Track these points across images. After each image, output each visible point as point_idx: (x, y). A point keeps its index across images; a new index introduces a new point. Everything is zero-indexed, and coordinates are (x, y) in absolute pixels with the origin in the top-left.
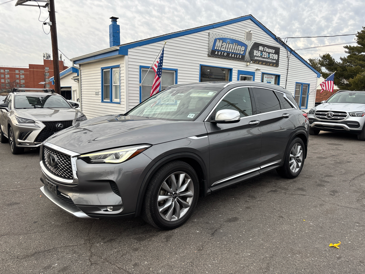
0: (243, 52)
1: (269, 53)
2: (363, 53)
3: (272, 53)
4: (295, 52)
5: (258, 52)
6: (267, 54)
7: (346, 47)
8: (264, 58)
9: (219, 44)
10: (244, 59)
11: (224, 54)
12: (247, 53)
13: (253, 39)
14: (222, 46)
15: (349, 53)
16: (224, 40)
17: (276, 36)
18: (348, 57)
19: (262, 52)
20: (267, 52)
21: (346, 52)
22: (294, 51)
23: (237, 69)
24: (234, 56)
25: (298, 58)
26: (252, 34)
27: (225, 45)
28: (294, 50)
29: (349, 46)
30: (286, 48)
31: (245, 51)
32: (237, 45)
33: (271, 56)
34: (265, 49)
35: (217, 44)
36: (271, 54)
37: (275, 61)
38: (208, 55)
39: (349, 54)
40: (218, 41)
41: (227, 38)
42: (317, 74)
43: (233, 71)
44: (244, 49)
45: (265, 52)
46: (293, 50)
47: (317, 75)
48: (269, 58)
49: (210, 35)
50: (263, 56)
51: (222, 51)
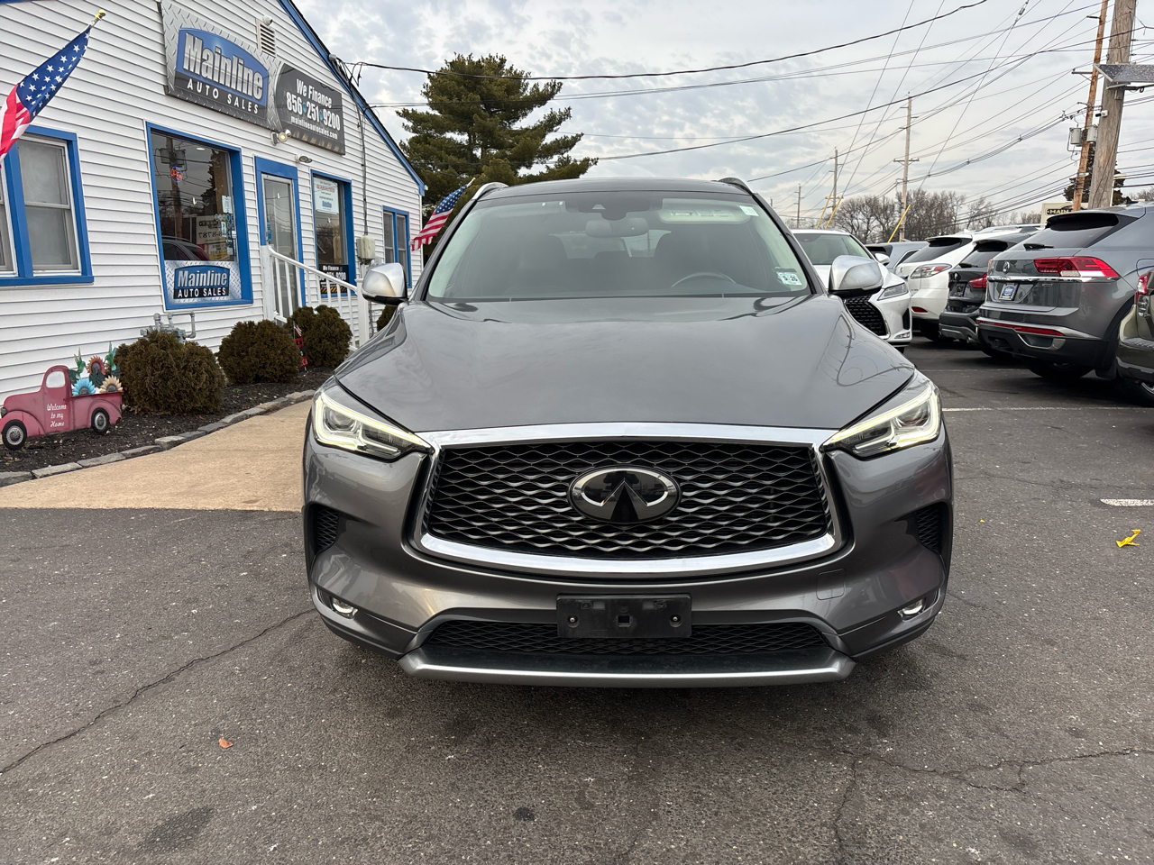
0: (260, 91)
1: (322, 107)
2: (449, 135)
3: (327, 108)
4: (372, 111)
5: (296, 99)
6: (317, 108)
7: (405, 114)
8: (310, 121)
9: (193, 51)
10: (266, 120)
11: (211, 91)
12: (269, 98)
13: (277, 52)
14: (203, 60)
15: (414, 132)
16: (205, 38)
17: (329, 53)
18: (412, 141)
19: (305, 99)
20: (316, 103)
21: (407, 128)
22: (370, 108)
23: (251, 154)
24: (240, 103)
25: (379, 133)
26: (272, 32)
27: (211, 61)
28: (370, 106)
29: (410, 112)
30: (353, 97)
31: (264, 89)
32: (243, 65)
33: (326, 118)
34: (310, 92)
35: (187, 51)
36: (325, 110)
37: (335, 136)
38: (166, 88)
39: (414, 135)
40: (189, 39)
41: (213, 32)
42: (418, 184)
43: (244, 161)
44: (261, 84)
45: (312, 101)
46: (367, 105)
47: (417, 187)
48: (320, 123)
49: (163, 12)
50: (309, 116)
51: (205, 82)
